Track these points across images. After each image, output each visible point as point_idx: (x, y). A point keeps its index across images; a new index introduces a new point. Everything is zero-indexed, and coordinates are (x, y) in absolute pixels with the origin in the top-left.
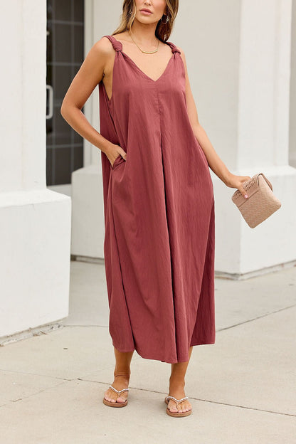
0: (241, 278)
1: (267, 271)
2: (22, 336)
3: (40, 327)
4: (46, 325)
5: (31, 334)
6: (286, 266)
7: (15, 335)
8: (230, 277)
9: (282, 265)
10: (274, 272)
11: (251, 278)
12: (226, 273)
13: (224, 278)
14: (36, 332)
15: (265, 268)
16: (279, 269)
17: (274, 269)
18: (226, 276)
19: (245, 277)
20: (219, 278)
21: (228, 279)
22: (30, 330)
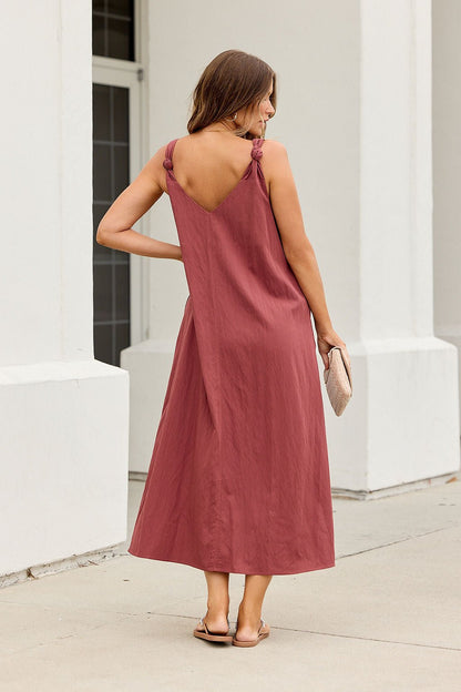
0: (369, 497)
1: (406, 489)
2: (63, 566)
3: (87, 554)
4: (96, 553)
5: (75, 563)
6: (434, 483)
7: (54, 563)
8: (353, 495)
9: (429, 479)
10: (417, 490)
11: (384, 498)
12: (347, 490)
13: (344, 498)
14: (83, 561)
15: (404, 484)
16: (424, 485)
17: (417, 486)
18: (347, 494)
19: (375, 496)
20: (337, 497)
21: (350, 498)
22: (75, 557)
